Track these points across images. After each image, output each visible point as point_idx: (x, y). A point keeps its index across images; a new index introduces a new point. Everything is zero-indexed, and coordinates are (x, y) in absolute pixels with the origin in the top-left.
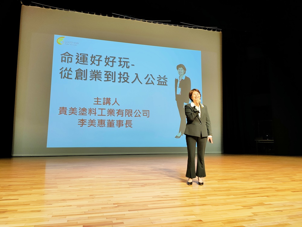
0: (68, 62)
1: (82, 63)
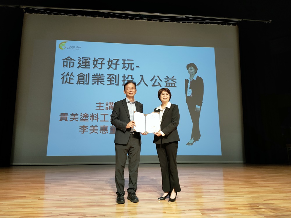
0: (69, 67)
1: (84, 67)
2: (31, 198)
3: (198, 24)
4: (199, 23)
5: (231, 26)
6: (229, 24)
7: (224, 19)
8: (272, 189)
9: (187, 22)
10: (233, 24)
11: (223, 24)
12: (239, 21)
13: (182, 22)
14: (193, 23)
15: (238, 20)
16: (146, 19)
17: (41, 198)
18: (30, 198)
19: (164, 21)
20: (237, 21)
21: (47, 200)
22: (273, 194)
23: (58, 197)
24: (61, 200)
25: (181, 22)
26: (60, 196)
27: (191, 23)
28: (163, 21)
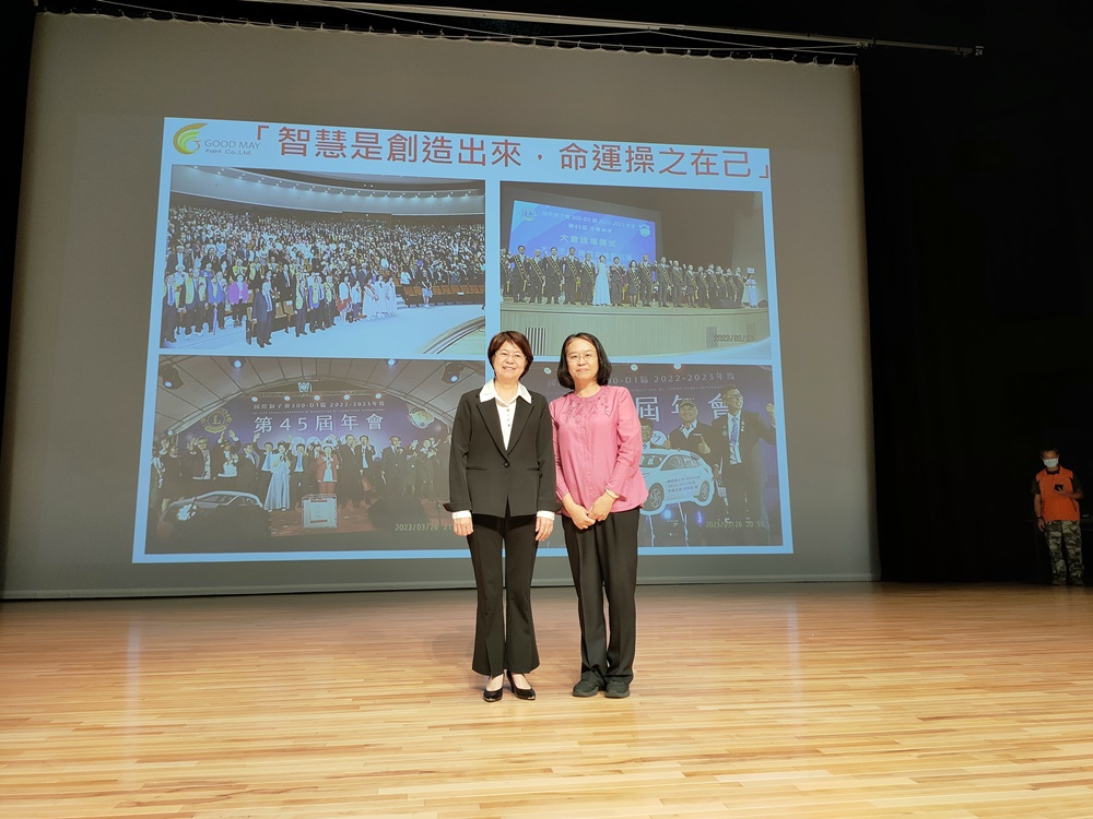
2: (48, 723)
3: (709, 57)
4: (714, 54)
5: (832, 65)
6: (824, 60)
7: (806, 38)
8: (957, 678)
9: (669, 52)
10: (841, 61)
11: (803, 58)
12: (862, 48)
13: (648, 50)
14: (691, 54)
15: (858, 44)
16: (512, 37)
17: (87, 722)
18: (46, 724)
19: (582, 46)
20: (854, 49)
21: (108, 732)
22: (960, 697)
23: (154, 717)
24: (161, 730)
25: (642, 49)
26: (164, 715)
27: (682, 53)
28: (576, 45)
